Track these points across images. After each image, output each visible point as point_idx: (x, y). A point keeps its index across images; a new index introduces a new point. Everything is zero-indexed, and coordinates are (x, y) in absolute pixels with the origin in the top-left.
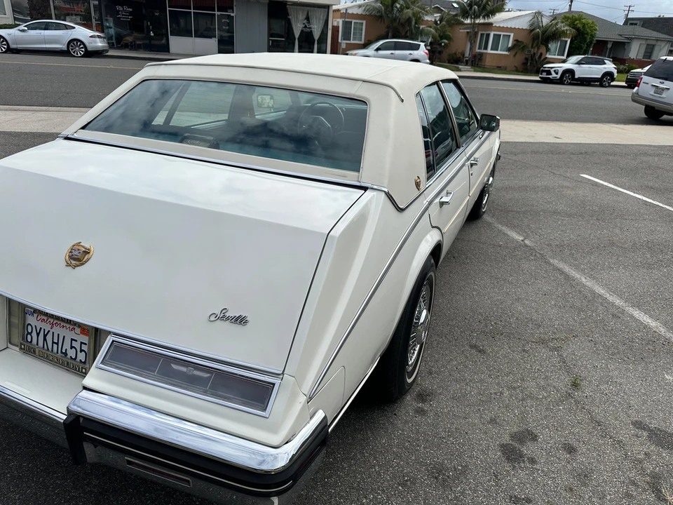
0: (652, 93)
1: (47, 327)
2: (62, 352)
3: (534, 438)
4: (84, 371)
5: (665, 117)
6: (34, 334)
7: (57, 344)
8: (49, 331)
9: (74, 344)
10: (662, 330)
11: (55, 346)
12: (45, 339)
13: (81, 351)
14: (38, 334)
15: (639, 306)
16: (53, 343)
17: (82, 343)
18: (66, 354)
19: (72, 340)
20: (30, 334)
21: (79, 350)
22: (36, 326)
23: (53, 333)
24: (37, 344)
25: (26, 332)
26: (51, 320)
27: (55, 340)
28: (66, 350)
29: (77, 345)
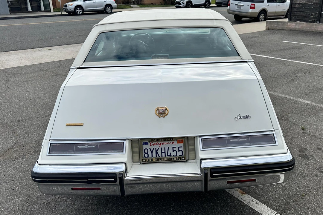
0: (236, 8)
1: (157, 147)
2: (168, 155)
3: (306, 149)
4: (183, 159)
5: (243, 19)
6: (150, 153)
7: (165, 152)
8: (159, 148)
9: (175, 149)
10: (313, 104)
11: (163, 154)
12: (157, 152)
13: (179, 151)
14: (152, 152)
15: (300, 98)
16: (162, 152)
17: (179, 147)
18: (170, 155)
19: (173, 148)
20: (147, 153)
21: (177, 151)
22: (150, 149)
23: (161, 148)
24: (152, 156)
25: (144, 153)
26: (160, 143)
27: (163, 151)
28: (170, 153)
29: (177, 149)
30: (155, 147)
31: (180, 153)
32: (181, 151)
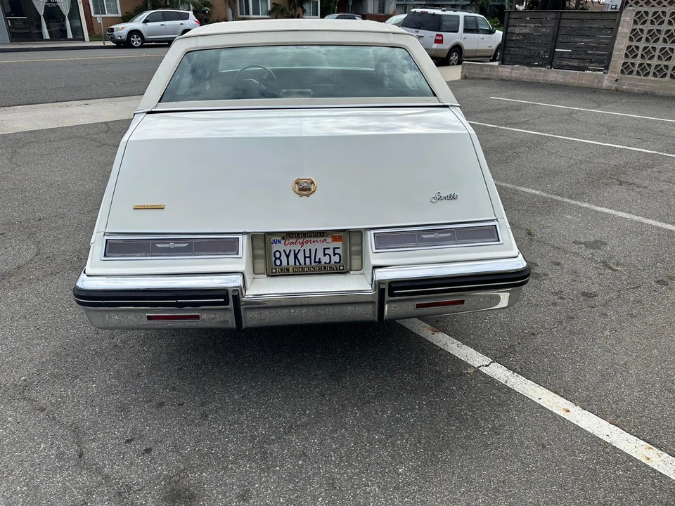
1: (297, 247)
2: (315, 262)
4: (341, 268)
6: (284, 258)
7: (310, 257)
8: (300, 250)
9: (327, 252)
11: (308, 260)
12: (296, 257)
13: (335, 254)
14: (288, 256)
16: (305, 257)
17: (334, 248)
18: (320, 262)
19: (324, 249)
20: (279, 258)
21: (332, 255)
22: (284, 251)
23: (304, 250)
24: (288, 264)
25: (274, 259)
26: (301, 240)
27: (307, 255)
28: (320, 259)
29: (330, 252)
30: (293, 247)
31: (336, 259)
32: (337, 256)
